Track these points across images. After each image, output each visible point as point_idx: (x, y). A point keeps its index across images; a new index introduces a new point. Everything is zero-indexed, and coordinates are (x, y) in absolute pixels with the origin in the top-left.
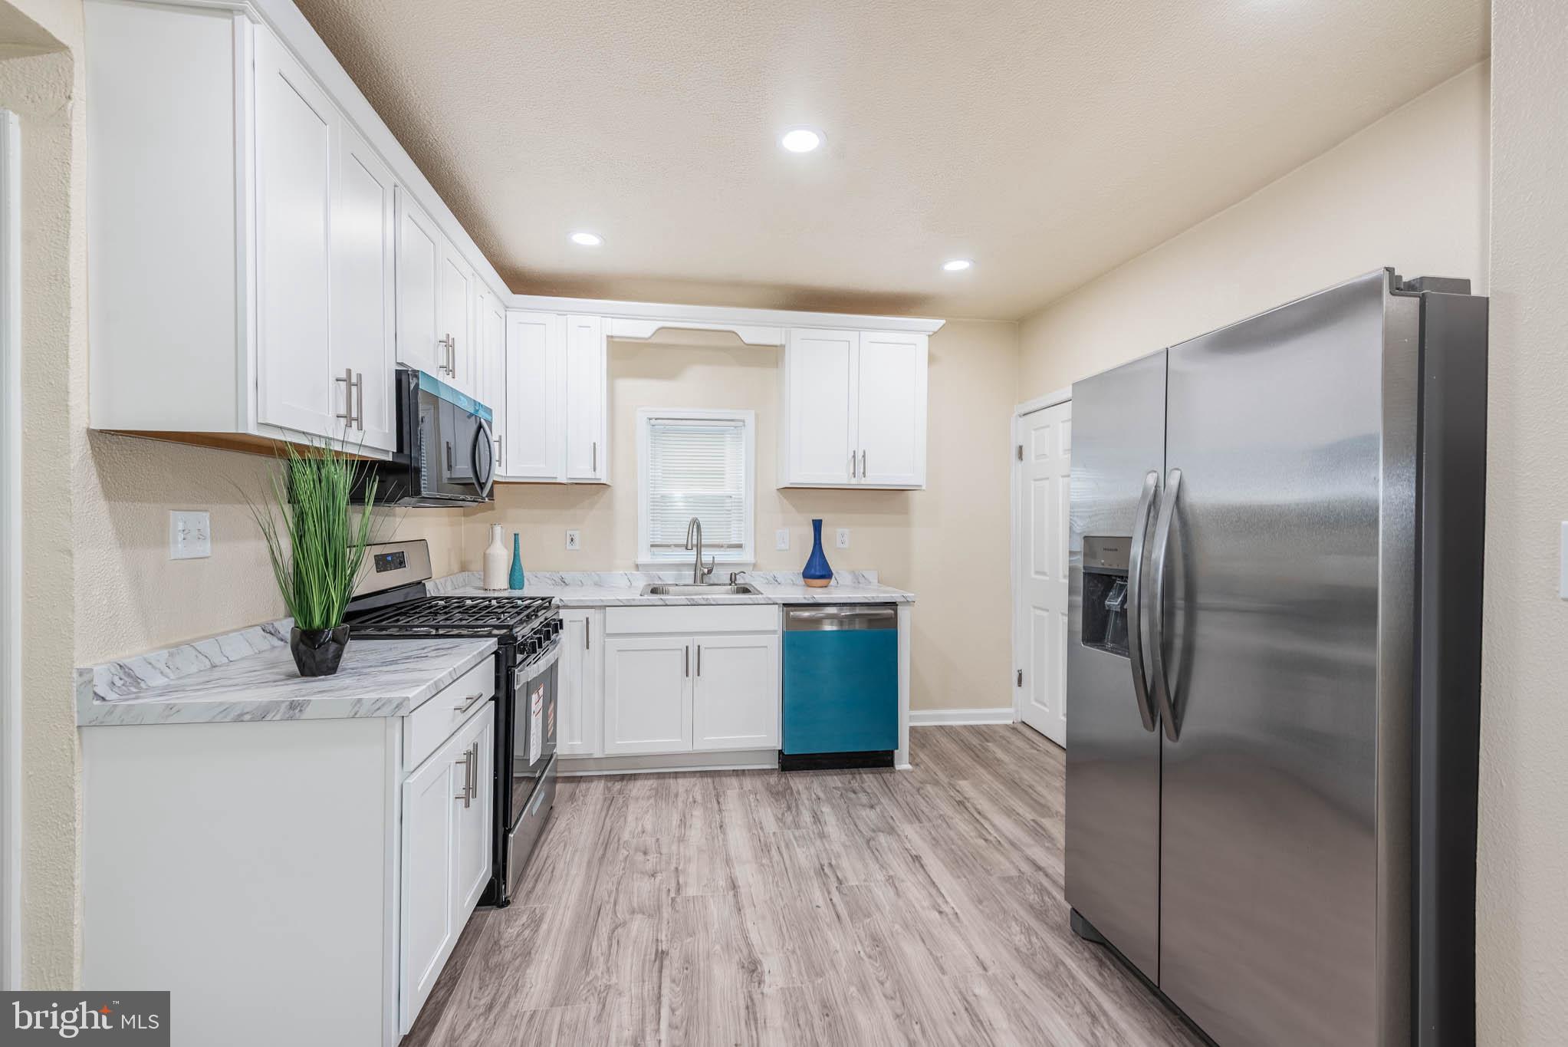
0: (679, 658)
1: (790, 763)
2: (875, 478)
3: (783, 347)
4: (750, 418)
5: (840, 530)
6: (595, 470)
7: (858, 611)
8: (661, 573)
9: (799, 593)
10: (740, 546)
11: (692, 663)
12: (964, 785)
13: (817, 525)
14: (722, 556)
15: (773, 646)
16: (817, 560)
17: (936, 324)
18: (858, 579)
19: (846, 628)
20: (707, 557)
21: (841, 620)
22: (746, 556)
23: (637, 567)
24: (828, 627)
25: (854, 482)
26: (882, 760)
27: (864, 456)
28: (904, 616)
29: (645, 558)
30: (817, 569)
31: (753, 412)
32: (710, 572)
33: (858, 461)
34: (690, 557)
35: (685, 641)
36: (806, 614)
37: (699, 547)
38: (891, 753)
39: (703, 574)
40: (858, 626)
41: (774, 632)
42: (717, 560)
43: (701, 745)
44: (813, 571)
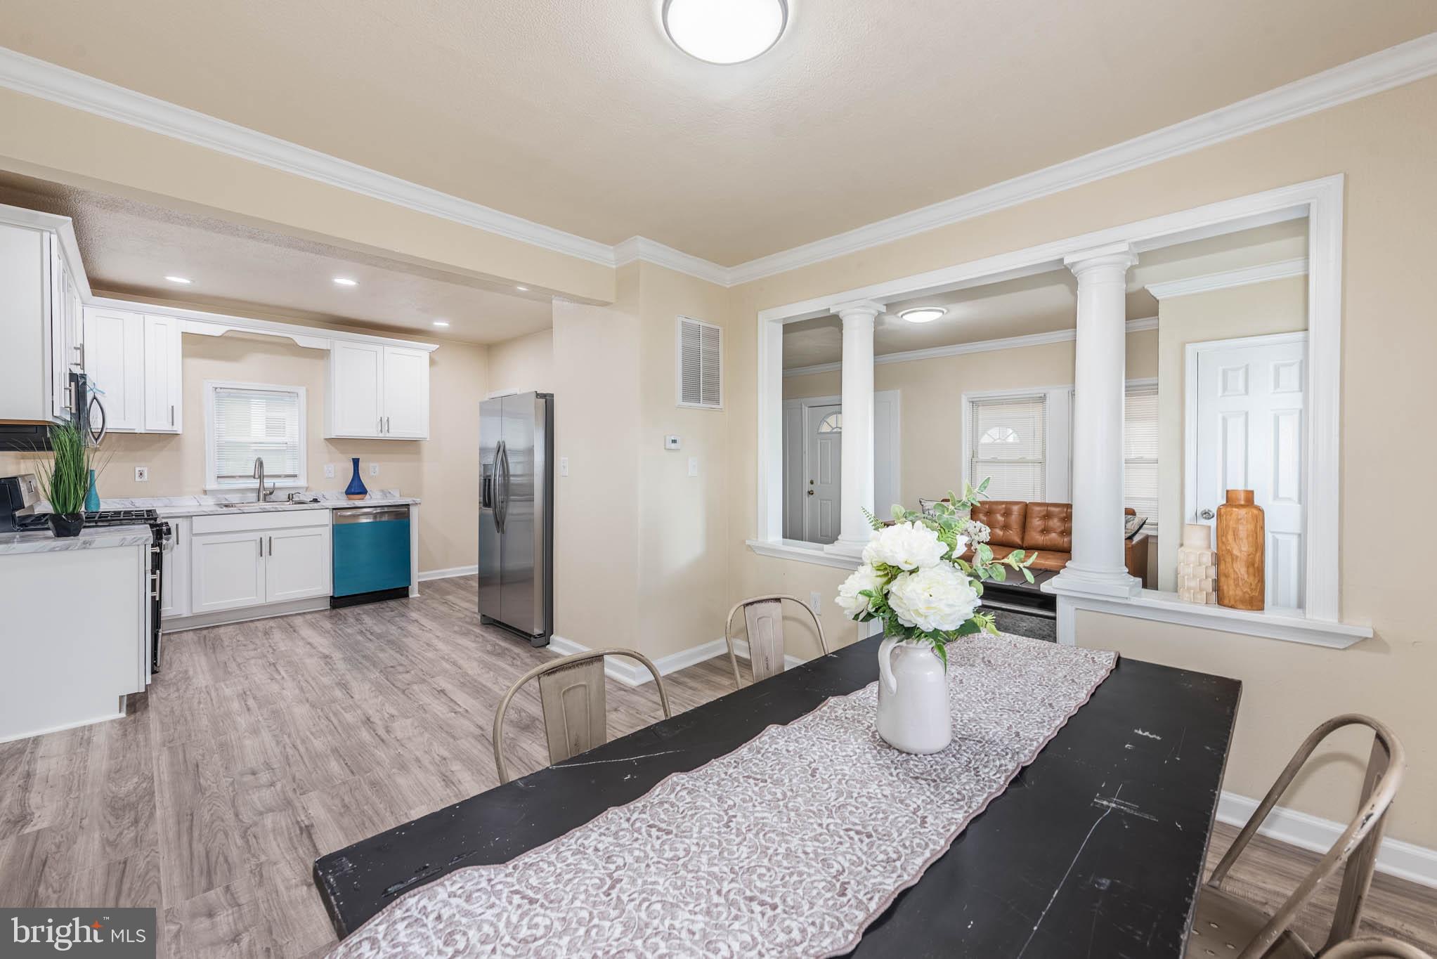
0: (254, 548)
1: (338, 602)
2: (396, 433)
3: (329, 350)
4: (302, 391)
5: (372, 465)
6: (173, 424)
7: (386, 510)
8: (227, 496)
9: (343, 502)
10: (295, 476)
11: (265, 548)
12: (450, 598)
13: (356, 462)
14: (279, 483)
15: (327, 535)
16: (356, 483)
17: (434, 347)
18: (385, 493)
19: (378, 520)
20: (268, 483)
21: (375, 515)
22: (301, 482)
23: (205, 492)
24: (364, 520)
25: (381, 436)
26: (401, 593)
27: (388, 420)
28: (414, 512)
29: (212, 485)
30: (356, 488)
31: (304, 388)
32: (271, 493)
33: (384, 423)
34: (255, 484)
35: (262, 534)
36: (349, 513)
37: (261, 477)
38: (406, 589)
39: (266, 495)
40: (385, 518)
41: (327, 525)
42: (277, 485)
43: (272, 599)
44: (353, 490)
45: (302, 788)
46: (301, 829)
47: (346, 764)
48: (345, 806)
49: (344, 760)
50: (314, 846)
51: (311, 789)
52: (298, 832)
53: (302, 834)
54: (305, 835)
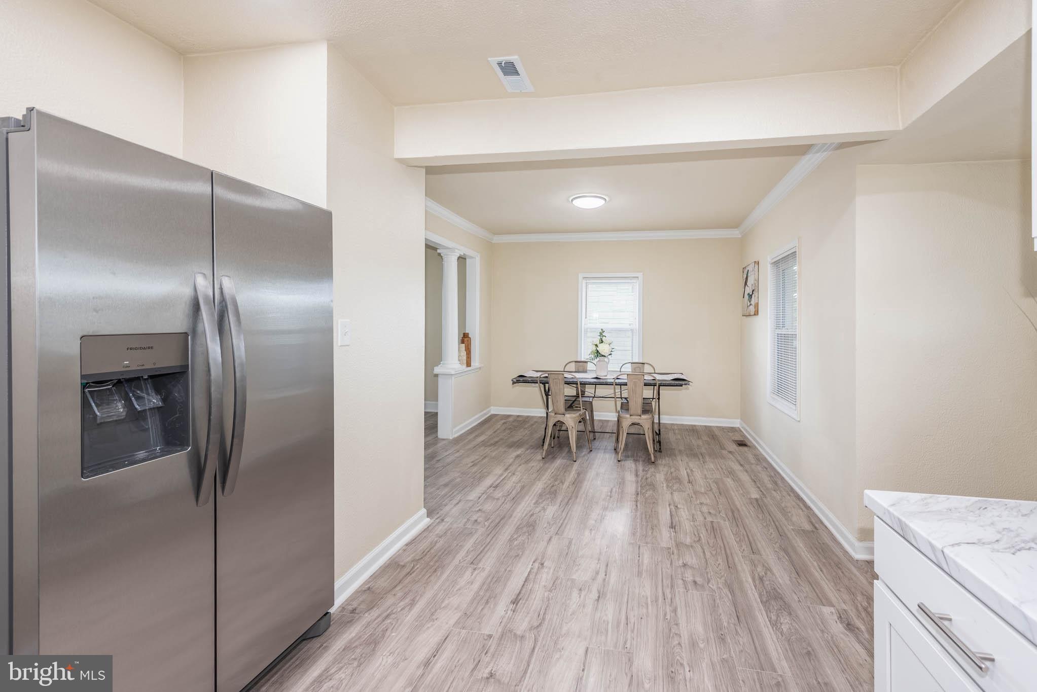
45: (669, 553)
46: (675, 529)
47: (639, 557)
48: (652, 529)
49: (638, 561)
50: (671, 519)
51: (664, 549)
52: (676, 527)
53: (675, 526)
54: (674, 525)
